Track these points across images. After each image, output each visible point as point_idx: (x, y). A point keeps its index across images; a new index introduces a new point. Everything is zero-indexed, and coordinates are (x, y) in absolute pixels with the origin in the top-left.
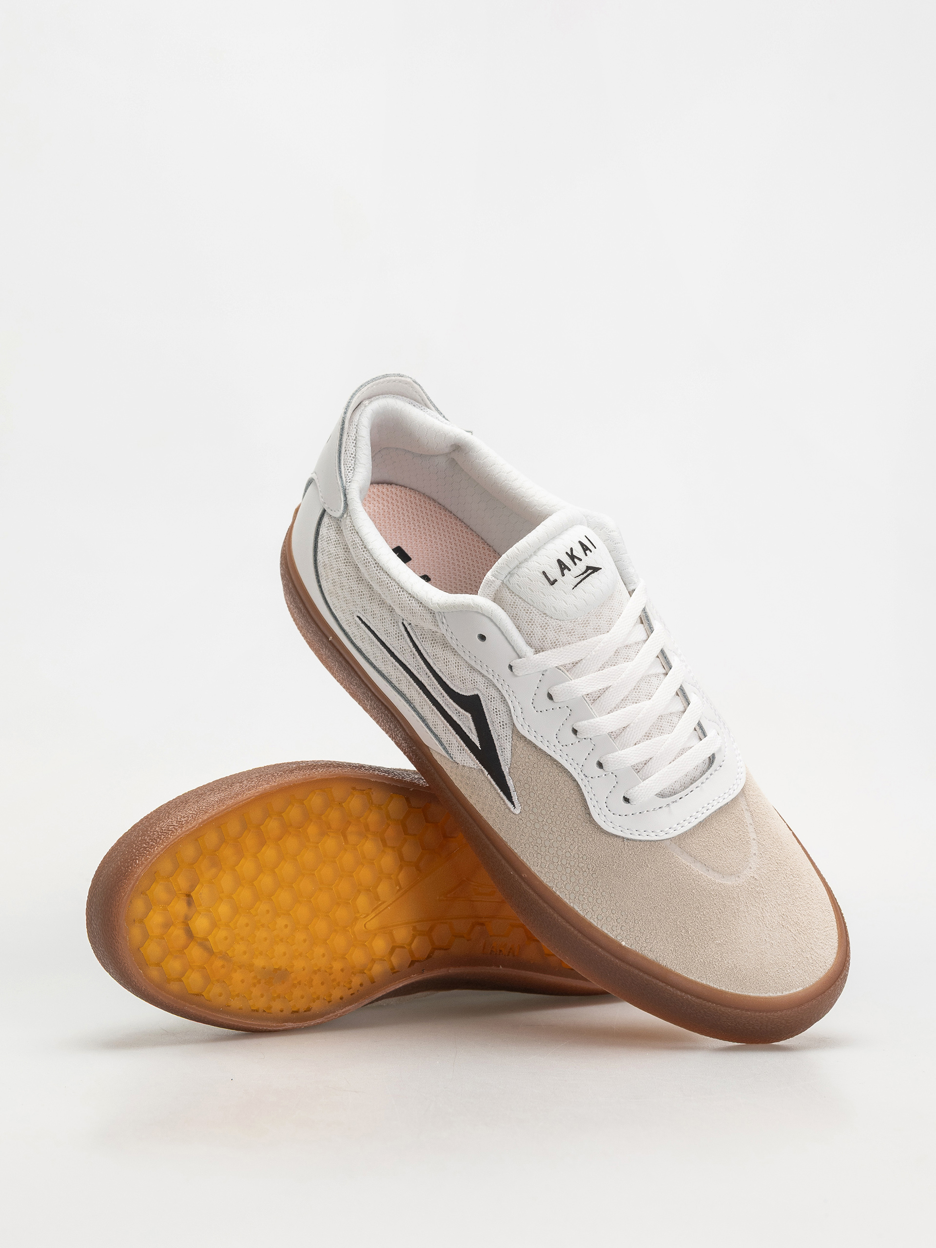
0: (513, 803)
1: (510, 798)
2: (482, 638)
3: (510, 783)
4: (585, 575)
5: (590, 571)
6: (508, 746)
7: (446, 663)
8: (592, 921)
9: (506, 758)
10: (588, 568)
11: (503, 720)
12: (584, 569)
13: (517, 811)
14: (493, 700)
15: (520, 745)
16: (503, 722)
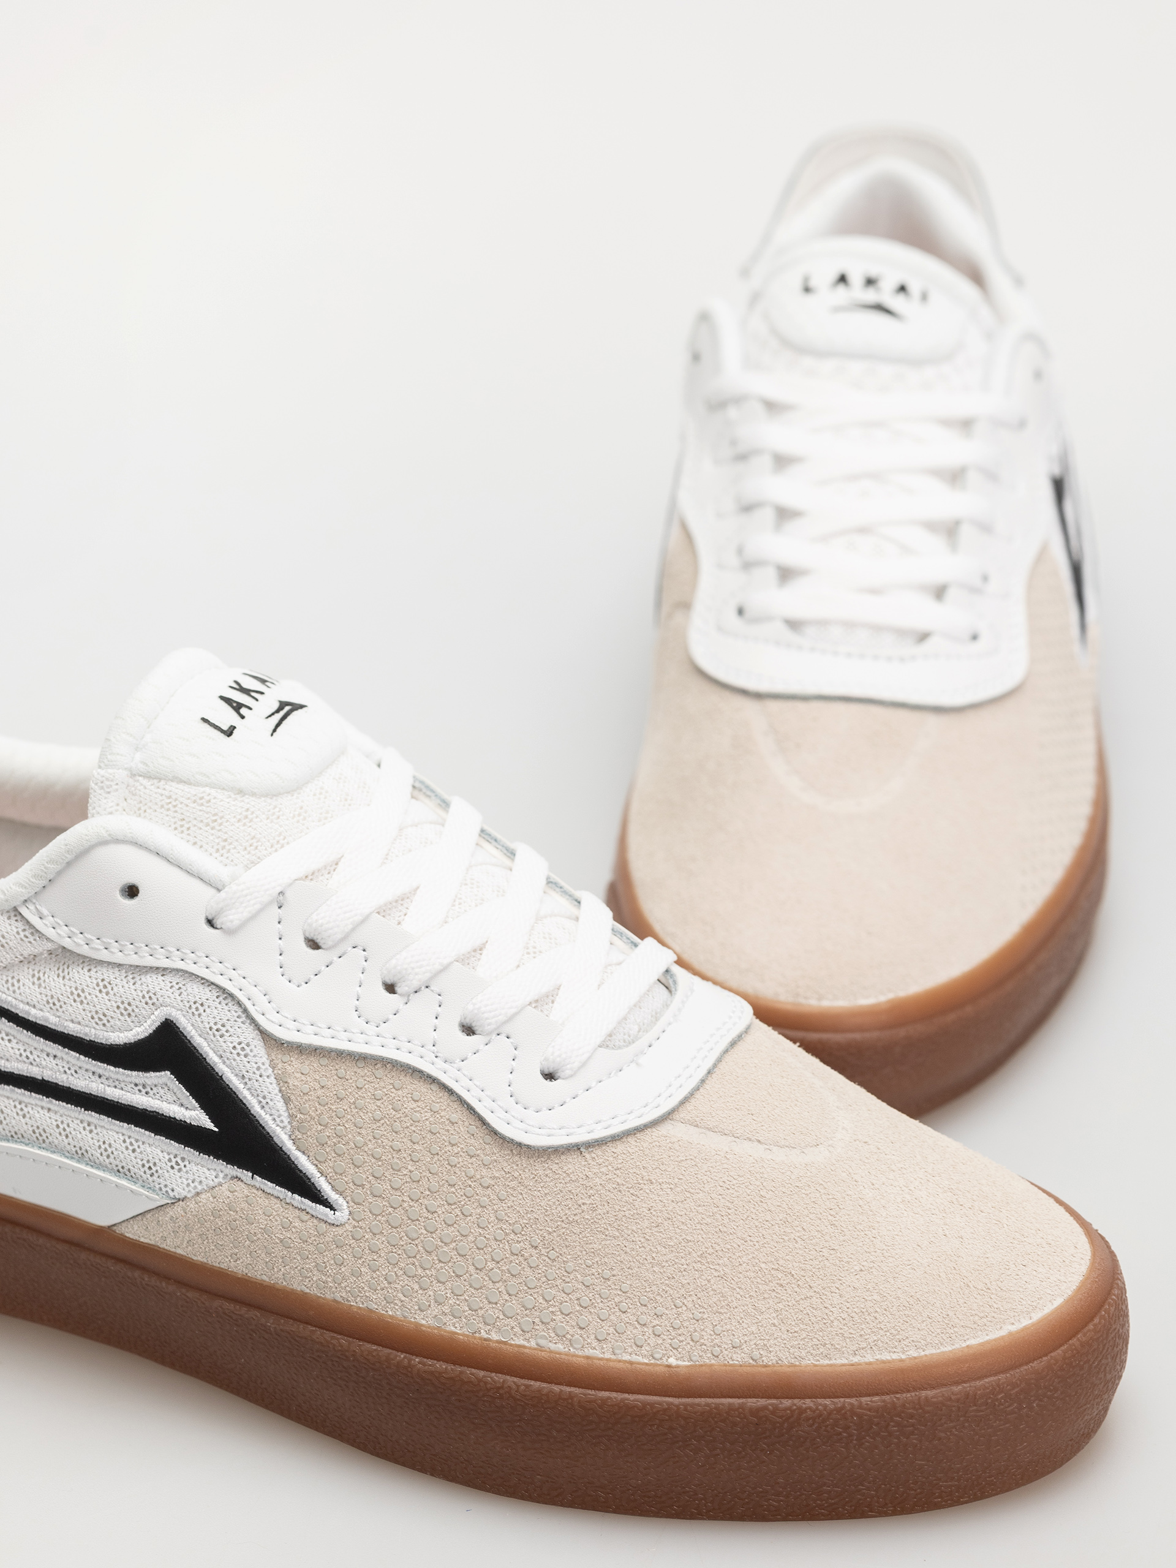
0: (326, 1203)
1: (315, 1196)
2: (132, 891)
3: (304, 1163)
4: (282, 713)
5: (287, 708)
6: (271, 1087)
7: (78, 996)
8: (589, 1352)
9: (276, 1114)
10: (282, 705)
11: (238, 1040)
12: (276, 706)
13: (342, 1215)
14: (201, 1009)
15: (294, 1065)
16: (240, 1043)
